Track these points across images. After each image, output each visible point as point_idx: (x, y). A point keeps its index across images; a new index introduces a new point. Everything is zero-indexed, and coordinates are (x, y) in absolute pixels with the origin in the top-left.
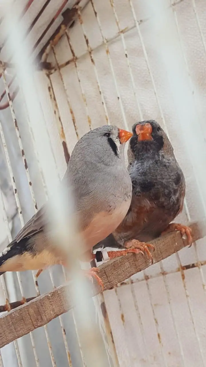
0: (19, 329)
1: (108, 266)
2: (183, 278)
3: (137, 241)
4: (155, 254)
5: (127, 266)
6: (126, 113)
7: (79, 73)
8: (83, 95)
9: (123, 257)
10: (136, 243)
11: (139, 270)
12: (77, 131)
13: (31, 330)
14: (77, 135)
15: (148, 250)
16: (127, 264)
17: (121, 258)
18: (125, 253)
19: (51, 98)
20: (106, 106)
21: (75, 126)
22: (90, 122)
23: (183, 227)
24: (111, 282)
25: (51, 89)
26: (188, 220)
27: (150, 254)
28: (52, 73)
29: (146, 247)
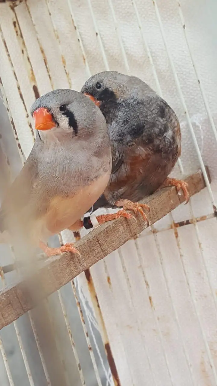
0: (7, 315)
1: (100, 233)
2: (177, 237)
3: (130, 201)
4: (150, 215)
5: (121, 232)
6: (106, 51)
7: (49, 4)
8: (54, 31)
9: (116, 221)
10: (129, 204)
11: (134, 234)
12: (50, 73)
13: (21, 314)
14: (50, 78)
15: (143, 212)
16: (121, 229)
17: (114, 223)
18: (117, 216)
19: (17, 35)
20: (83, 43)
21: (47, 68)
22: (64, 62)
23: (178, 182)
24: (105, 251)
25: (17, 25)
26: (181, 172)
27: (145, 215)
28: (16, 6)
29: (140, 208)
